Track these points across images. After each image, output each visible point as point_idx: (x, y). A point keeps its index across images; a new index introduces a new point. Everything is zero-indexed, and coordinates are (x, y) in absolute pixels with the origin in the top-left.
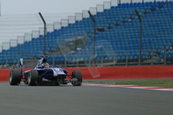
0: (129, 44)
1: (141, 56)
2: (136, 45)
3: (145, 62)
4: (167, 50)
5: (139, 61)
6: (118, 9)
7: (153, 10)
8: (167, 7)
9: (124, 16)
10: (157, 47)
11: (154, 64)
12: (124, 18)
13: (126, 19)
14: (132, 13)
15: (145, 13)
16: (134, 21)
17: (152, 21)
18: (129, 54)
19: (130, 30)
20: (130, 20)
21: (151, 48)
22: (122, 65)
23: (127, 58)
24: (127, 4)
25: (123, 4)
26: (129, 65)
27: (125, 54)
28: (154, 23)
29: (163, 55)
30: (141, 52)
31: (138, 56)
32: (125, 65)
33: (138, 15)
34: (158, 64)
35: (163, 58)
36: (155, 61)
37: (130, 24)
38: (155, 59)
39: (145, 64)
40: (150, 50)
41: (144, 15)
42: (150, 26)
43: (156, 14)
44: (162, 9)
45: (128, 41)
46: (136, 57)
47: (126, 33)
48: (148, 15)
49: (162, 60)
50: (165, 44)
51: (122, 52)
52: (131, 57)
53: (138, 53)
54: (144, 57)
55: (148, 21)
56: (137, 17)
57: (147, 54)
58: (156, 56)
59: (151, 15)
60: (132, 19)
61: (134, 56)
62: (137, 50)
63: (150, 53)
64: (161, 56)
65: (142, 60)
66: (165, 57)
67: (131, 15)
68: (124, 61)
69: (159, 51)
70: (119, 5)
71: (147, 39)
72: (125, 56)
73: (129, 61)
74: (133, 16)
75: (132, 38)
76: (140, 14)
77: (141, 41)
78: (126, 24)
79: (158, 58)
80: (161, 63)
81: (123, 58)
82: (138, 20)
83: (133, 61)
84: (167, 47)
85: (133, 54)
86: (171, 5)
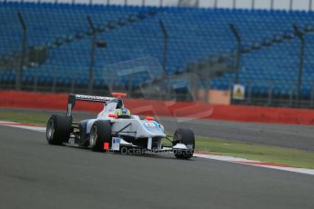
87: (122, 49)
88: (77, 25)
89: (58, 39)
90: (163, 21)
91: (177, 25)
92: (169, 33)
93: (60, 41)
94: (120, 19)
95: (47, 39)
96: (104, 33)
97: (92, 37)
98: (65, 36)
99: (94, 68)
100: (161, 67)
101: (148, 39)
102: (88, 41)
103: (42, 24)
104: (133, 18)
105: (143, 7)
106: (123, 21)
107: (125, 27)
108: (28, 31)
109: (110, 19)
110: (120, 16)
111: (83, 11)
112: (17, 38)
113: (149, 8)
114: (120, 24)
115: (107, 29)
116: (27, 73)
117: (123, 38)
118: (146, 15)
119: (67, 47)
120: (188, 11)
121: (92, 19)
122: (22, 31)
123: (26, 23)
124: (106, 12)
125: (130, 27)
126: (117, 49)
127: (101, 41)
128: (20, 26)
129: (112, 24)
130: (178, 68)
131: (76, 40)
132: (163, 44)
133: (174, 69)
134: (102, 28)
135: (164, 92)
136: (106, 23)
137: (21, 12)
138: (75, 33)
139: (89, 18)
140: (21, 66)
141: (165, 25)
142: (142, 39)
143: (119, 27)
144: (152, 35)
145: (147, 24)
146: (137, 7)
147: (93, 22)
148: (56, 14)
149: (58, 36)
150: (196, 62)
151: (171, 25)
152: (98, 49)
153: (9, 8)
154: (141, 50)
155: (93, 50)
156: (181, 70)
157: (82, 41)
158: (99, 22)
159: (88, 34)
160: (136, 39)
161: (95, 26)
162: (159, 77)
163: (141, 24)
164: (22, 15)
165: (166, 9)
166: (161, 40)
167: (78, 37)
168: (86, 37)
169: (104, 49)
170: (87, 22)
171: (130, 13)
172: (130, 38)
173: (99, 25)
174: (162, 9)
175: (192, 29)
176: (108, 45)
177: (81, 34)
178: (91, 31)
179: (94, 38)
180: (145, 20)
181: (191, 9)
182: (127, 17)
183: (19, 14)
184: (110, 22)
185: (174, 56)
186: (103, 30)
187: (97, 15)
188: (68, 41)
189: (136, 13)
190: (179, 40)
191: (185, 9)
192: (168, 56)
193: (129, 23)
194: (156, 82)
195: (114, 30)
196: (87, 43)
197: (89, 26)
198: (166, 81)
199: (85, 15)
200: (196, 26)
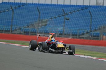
0: (6, 22)
1: (12, 29)
2: (9, 23)
3: (13, 32)
4: (25, 28)
5: (10, 31)
6: (2, 4)
7: (19, 7)
8: (27, 6)
9: (4, 8)
10: (20, 25)
11: (18, 34)
12: (5, 9)
13: (5, 10)
14: (8, 7)
15: (15, 8)
16: (9, 11)
17: (18, 12)
18: (6, 27)
19: (7, 16)
20: (7, 11)
21: (17, 26)
22: (1, 33)
23: (4, 30)
24: (6, 3)
25: (5, 3)
26: (5, 33)
27: (3, 27)
28: (20, 13)
29: (23, 30)
30: (12, 27)
31: (10, 29)
32: (2, 33)
33: (12, 8)
34: (19, 34)
35: (22, 31)
36: (18, 32)
37: (7, 12)
38: (18, 31)
39: (13, 33)
40: (16, 27)
41: (14, 9)
42: (17, 15)
43: (21, 9)
44: (24, 7)
45: (6, 21)
46: (9, 30)
47: (5, 17)
48: (16, 9)
49: (22, 32)
50: (24, 24)
51: (2, 26)
52: (6, 29)
53: (10, 28)
54: (13, 30)
55: (16, 12)
56: (11, 10)
57: (15, 28)
58: (19, 30)
59: (18, 9)
60: (9, 10)
61: (8, 29)
62: (9, 26)
63: (16, 28)
64: (22, 30)
65: (12, 31)
66: (24, 30)
67: (8, 8)
68: (3, 31)
69: (21, 27)
70: (3, 2)
71: (15, 21)
72: (3, 29)
73: (5, 31)
74: (9, 9)
75: (7, 20)
76: (13, 8)
77: (12, 21)
78: (5, 12)
79: (20, 31)
80: (21, 34)
81: (2, 29)
82: (12, 11)
83: (7, 31)
84: (25, 26)
85: (8, 28)
86: (29, 5)
87: (75, 21)
88: (59, 12)
89: (51, 17)
90: (90, 11)
91: (96, 12)
92: (92, 15)
93: (52, 18)
94: (74, 10)
95: (48, 17)
96: (68, 15)
97: (64, 16)
98: (54, 16)
99: (65, 28)
100: (89, 28)
101: (85, 17)
102: (63, 18)
103: (46, 12)
104: (79, 10)
105: (83, 6)
106: (75, 11)
107: (76, 13)
108: (41, 14)
109: (71, 10)
110: (75, 9)
111: (61, 7)
112: (37, 17)
113: (85, 6)
114: (75, 12)
115: (70, 14)
116: (40, 29)
117: (76, 17)
118: (84, 9)
119: (55, 20)
120: (100, 7)
121: (64, 10)
122: (39, 14)
123: (40, 11)
124: (69, 7)
125: (78, 13)
126: (73, 21)
127: (67, 18)
128: (38, 12)
129: (72, 12)
130: (96, 28)
131: (58, 17)
132: (90, 19)
133: (94, 28)
134: (68, 13)
135: (90, 37)
136: (69, 11)
137: (38, 7)
138: (58, 15)
139: (63, 10)
140: (38, 27)
141: (91, 12)
142: (82, 17)
143: (74, 13)
144: (86, 16)
145: (84, 12)
146: (81, 6)
147: (65, 11)
148: (51, 8)
149: (52, 16)
150: (102, 26)
151: (93, 12)
152: (66, 21)
153: (34, 6)
154: (82, 21)
155: (65, 21)
156: (97, 29)
157: (61, 18)
158: (67, 11)
159: (63, 15)
160: (80, 17)
161: (65, 13)
162: (89, 31)
163: (82, 12)
164: (39, 9)
165: (92, 6)
166: (89, 18)
167: (59, 16)
168: (62, 16)
169: (68, 21)
170: (62, 11)
171: (78, 8)
172: (78, 17)
173: (67, 12)
174: (90, 6)
175: (101, 14)
176: (70, 19)
177: (60, 15)
178: (64, 14)
179: (65, 17)
180: (84, 10)
181: (101, 6)
182: (77, 9)
183: (38, 8)
184: (71, 11)
185: (94, 23)
186: (68, 14)
187: (66, 8)
188: (55, 18)
189: (80, 8)
190: (96, 18)
191: (98, 6)
192: (92, 23)
193: (78, 11)
194: (87, 33)
195: (72, 14)
196: (62, 18)
197: (63, 12)
198: (91, 32)
199: (62, 8)
200: (103, 13)
